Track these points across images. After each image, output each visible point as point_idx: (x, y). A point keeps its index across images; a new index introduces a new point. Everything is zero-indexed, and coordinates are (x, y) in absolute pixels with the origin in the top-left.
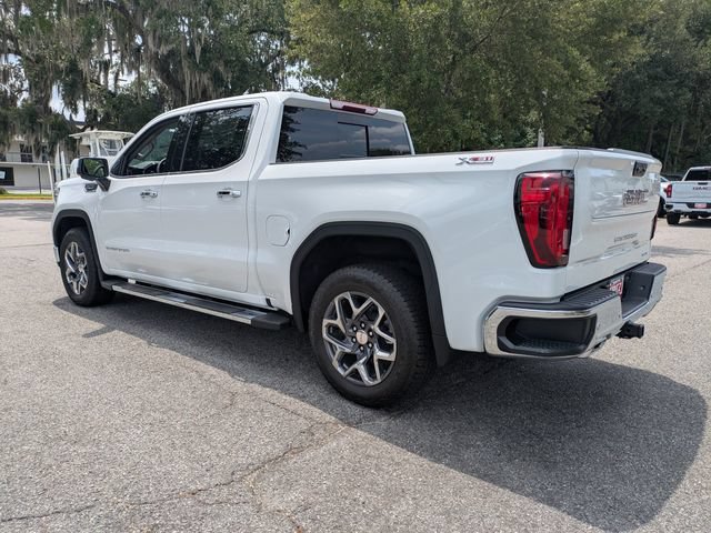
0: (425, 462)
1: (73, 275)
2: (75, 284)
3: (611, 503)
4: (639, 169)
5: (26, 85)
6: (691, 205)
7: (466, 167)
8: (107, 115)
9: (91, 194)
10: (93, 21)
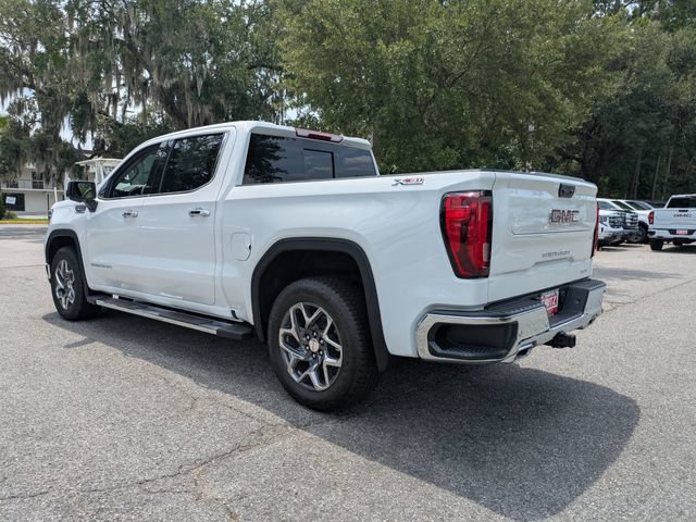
0: (362, 460)
1: (63, 291)
2: (63, 299)
3: (527, 497)
4: (565, 192)
5: (39, 116)
6: (673, 232)
7: (400, 188)
8: (114, 144)
9: (80, 215)
10: (102, 57)
